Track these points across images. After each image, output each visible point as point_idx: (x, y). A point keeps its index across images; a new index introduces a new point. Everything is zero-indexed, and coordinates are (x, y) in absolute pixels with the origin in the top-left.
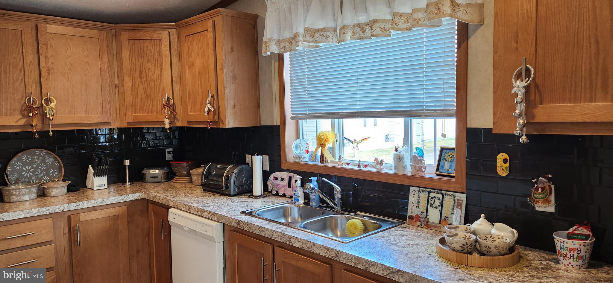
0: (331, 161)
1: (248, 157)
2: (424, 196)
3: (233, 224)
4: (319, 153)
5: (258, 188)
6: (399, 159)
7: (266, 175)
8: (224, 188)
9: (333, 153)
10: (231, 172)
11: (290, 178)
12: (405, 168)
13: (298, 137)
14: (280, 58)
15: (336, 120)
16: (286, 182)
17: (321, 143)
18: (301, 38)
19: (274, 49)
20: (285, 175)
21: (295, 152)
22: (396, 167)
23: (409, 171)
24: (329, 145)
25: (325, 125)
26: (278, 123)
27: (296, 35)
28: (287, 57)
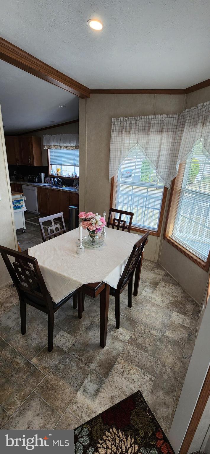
0: (59, 175)
1: (40, 174)
2: (76, 181)
3: (39, 187)
4: (57, 174)
5: (43, 181)
6: (72, 175)
7: (45, 178)
8: (35, 181)
9: (60, 173)
10: (36, 177)
11: (51, 179)
12: (73, 176)
13: (52, 169)
14: (47, 150)
15: (61, 166)
16: (49, 180)
17: (57, 171)
18: (52, 147)
19: (46, 148)
20: (49, 178)
21: (52, 173)
22: (72, 176)
23: (74, 177)
24: (59, 171)
25: (58, 167)
26: (47, 166)
27: (51, 146)
28: (49, 150)
